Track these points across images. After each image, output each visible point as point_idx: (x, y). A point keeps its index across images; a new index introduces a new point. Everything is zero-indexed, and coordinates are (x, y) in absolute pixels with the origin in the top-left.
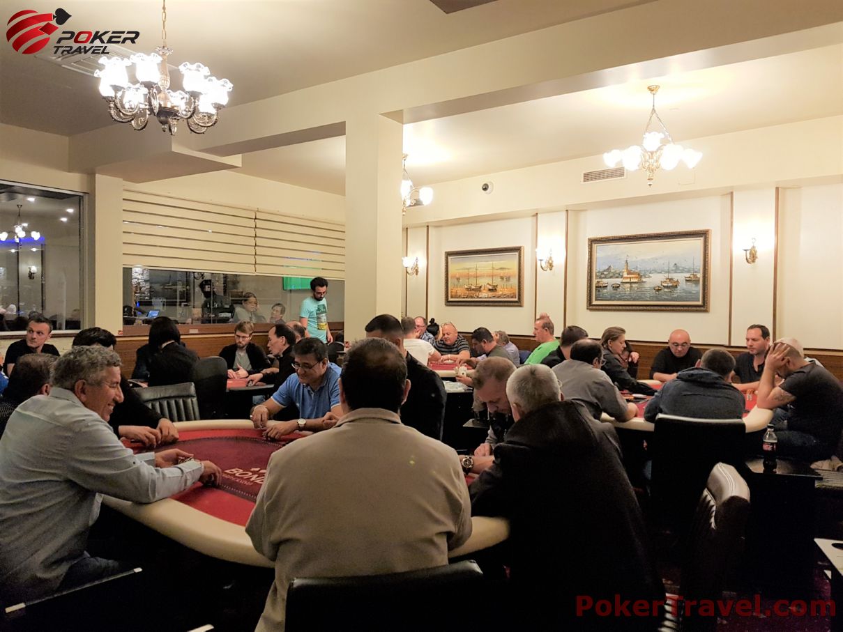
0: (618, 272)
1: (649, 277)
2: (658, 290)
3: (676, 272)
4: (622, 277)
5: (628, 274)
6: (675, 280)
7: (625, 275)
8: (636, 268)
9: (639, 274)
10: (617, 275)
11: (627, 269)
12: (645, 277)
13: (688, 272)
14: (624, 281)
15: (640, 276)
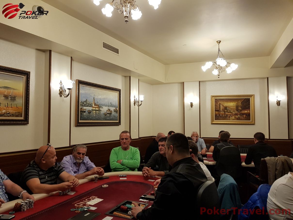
0: (90, 103)
1: (103, 108)
2: (106, 115)
3: (111, 107)
4: (92, 106)
5: (95, 105)
6: (111, 110)
7: (93, 106)
8: (98, 102)
9: (99, 106)
10: (90, 105)
11: (94, 102)
12: (101, 108)
13: (114, 107)
14: (93, 109)
15: (99, 107)
